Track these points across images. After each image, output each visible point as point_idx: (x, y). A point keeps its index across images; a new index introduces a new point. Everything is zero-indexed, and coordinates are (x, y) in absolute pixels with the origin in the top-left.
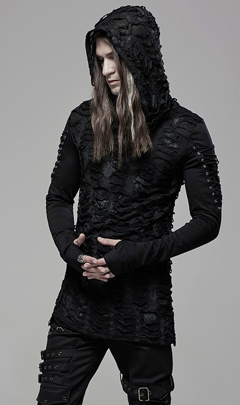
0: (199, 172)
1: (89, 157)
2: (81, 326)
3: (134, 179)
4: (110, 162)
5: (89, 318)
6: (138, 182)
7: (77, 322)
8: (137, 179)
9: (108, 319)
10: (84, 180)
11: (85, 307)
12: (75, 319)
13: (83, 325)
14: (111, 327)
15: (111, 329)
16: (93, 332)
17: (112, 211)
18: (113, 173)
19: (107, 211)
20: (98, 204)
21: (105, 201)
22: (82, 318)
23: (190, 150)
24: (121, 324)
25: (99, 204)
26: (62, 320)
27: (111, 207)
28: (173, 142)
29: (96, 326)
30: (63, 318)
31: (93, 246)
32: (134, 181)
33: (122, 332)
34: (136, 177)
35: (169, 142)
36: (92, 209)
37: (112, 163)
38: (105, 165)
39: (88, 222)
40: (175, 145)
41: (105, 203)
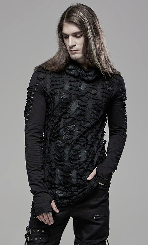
1: (60, 99)
6: (93, 113)
8: (92, 110)
17: (78, 131)
18: (77, 107)
19: (74, 132)
21: (72, 126)
23: (119, 92)
25: (68, 128)
27: (77, 129)
28: (109, 86)
31: (65, 156)
32: (91, 112)
34: (92, 109)
35: (107, 86)
36: (63, 131)
37: (76, 102)
38: (71, 103)
39: (60, 140)
40: (111, 89)
41: (72, 127)
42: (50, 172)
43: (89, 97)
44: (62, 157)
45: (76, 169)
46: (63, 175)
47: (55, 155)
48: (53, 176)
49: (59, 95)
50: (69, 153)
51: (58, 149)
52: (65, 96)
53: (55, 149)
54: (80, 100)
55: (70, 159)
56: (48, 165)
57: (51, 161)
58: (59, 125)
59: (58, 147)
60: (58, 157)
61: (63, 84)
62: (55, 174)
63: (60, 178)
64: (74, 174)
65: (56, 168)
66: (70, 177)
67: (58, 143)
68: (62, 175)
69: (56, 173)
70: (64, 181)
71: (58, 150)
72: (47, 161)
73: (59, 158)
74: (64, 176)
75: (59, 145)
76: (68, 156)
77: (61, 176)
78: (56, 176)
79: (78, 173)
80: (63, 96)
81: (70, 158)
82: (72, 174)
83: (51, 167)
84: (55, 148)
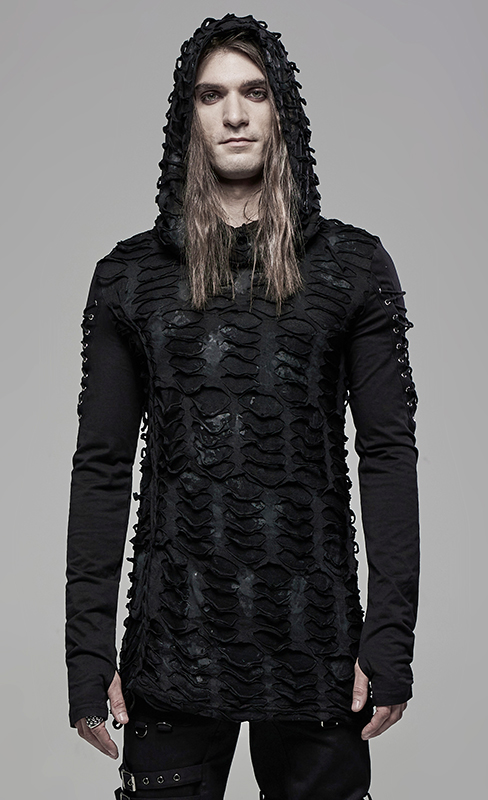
0: (385, 343)
1: (166, 331)
2: (203, 704)
3: (274, 358)
4: (215, 332)
5: (220, 684)
6: (284, 364)
7: (194, 695)
8: (279, 357)
9: (260, 679)
10: (157, 384)
11: (205, 662)
12: (188, 691)
13: (209, 701)
14: (269, 695)
15: (269, 699)
16: (232, 712)
17: (243, 433)
18: (226, 352)
19: (231, 435)
20: (207, 424)
21: (220, 417)
22: (204, 685)
23: (372, 295)
24: (290, 686)
25: (210, 425)
26: (160, 698)
27: (238, 424)
29: (237, 698)
30: (162, 693)
32: (275, 363)
33: (294, 704)
34: (277, 353)
36: (196, 439)
37: (219, 334)
38: (205, 341)
39: (189, 470)
40: (344, 284)
41: (223, 420)
42: (168, 578)
43: (261, 315)
44: (202, 527)
45: (252, 569)
46: (211, 588)
47: (181, 522)
48: (178, 591)
49: (161, 318)
50: (224, 513)
51: (189, 501)
52: (180, 320)
53: (180, 502)
54: (234, 326)
55: (229, 532)
56: (161, 555)
57: (169, 542)
58: (181, 420)
59: (188, 495)
60: (191, 528)
61: (175, 284)
62: (183, 587)
63: (201, 599)
64: (245, 583)
65: (186, 566)
66: (233, 596)
67: (187, 481)
68: (207, 587)
69: (188, 582)
70: (213, 609)
71: (187, 504)
72: (157, 544)
73: (195, 532)
74: (215, 591)
75: (189, 488)
76: (221, 523)
77: (204, 591)
78: (186, 593)
79: (259, 580)
80: (176, 319)
81: (227, 528)
82: (238, 584)
83: (170, 561)
84: (178, 500)
